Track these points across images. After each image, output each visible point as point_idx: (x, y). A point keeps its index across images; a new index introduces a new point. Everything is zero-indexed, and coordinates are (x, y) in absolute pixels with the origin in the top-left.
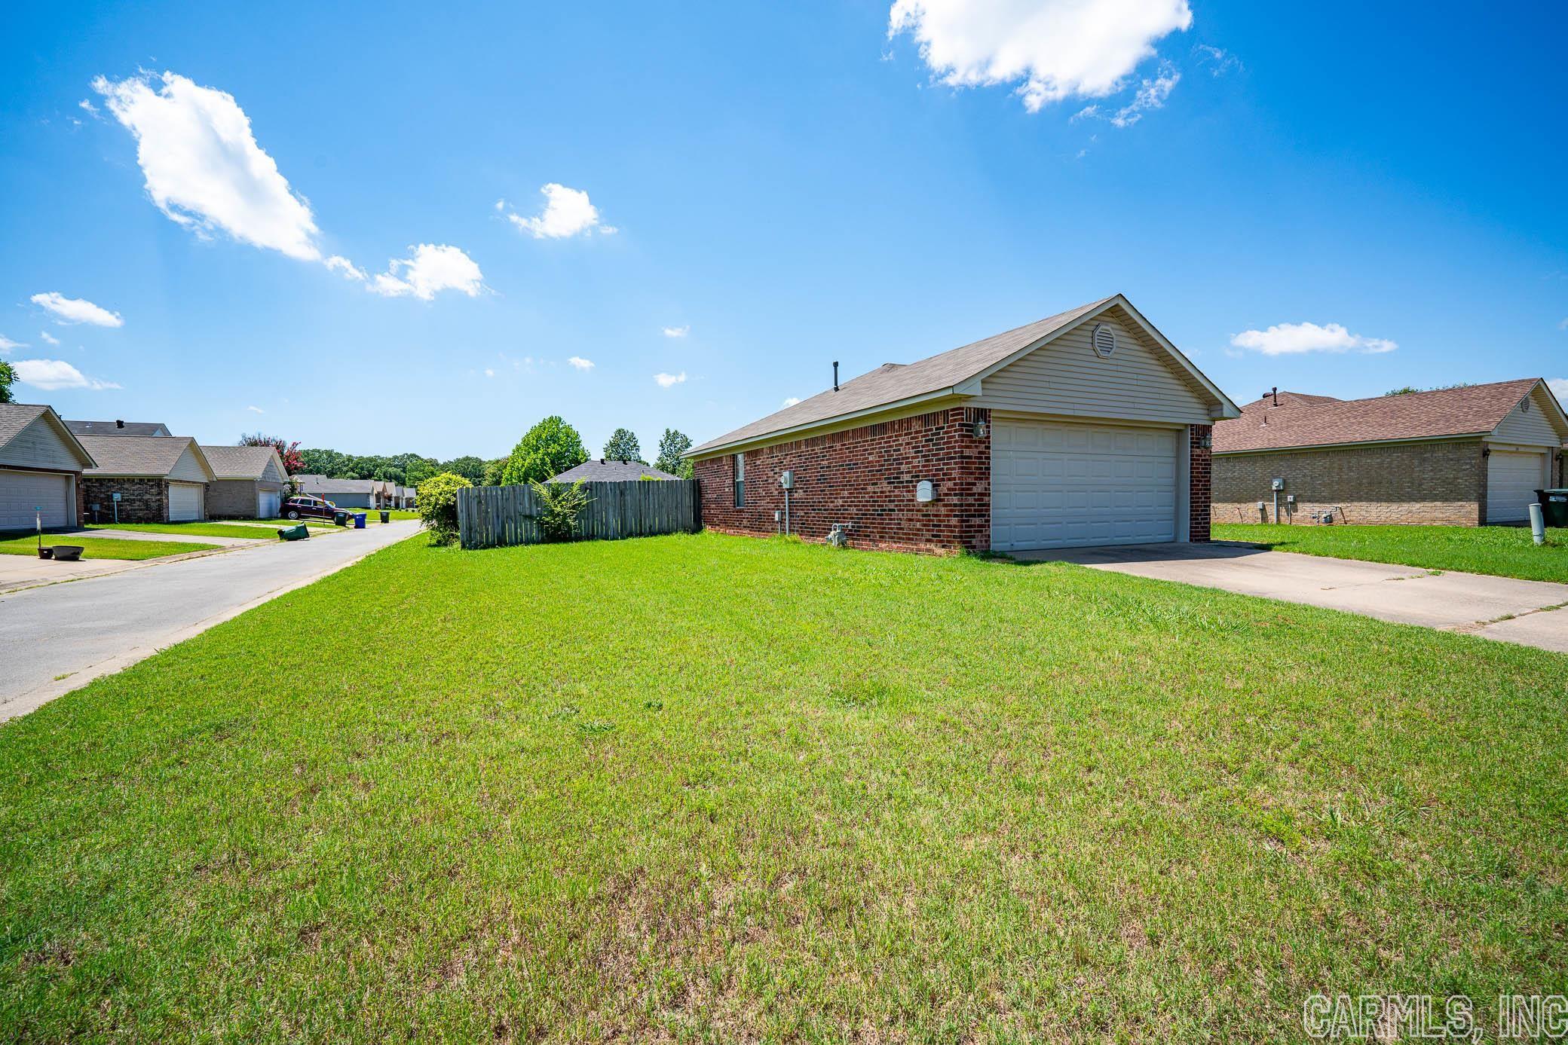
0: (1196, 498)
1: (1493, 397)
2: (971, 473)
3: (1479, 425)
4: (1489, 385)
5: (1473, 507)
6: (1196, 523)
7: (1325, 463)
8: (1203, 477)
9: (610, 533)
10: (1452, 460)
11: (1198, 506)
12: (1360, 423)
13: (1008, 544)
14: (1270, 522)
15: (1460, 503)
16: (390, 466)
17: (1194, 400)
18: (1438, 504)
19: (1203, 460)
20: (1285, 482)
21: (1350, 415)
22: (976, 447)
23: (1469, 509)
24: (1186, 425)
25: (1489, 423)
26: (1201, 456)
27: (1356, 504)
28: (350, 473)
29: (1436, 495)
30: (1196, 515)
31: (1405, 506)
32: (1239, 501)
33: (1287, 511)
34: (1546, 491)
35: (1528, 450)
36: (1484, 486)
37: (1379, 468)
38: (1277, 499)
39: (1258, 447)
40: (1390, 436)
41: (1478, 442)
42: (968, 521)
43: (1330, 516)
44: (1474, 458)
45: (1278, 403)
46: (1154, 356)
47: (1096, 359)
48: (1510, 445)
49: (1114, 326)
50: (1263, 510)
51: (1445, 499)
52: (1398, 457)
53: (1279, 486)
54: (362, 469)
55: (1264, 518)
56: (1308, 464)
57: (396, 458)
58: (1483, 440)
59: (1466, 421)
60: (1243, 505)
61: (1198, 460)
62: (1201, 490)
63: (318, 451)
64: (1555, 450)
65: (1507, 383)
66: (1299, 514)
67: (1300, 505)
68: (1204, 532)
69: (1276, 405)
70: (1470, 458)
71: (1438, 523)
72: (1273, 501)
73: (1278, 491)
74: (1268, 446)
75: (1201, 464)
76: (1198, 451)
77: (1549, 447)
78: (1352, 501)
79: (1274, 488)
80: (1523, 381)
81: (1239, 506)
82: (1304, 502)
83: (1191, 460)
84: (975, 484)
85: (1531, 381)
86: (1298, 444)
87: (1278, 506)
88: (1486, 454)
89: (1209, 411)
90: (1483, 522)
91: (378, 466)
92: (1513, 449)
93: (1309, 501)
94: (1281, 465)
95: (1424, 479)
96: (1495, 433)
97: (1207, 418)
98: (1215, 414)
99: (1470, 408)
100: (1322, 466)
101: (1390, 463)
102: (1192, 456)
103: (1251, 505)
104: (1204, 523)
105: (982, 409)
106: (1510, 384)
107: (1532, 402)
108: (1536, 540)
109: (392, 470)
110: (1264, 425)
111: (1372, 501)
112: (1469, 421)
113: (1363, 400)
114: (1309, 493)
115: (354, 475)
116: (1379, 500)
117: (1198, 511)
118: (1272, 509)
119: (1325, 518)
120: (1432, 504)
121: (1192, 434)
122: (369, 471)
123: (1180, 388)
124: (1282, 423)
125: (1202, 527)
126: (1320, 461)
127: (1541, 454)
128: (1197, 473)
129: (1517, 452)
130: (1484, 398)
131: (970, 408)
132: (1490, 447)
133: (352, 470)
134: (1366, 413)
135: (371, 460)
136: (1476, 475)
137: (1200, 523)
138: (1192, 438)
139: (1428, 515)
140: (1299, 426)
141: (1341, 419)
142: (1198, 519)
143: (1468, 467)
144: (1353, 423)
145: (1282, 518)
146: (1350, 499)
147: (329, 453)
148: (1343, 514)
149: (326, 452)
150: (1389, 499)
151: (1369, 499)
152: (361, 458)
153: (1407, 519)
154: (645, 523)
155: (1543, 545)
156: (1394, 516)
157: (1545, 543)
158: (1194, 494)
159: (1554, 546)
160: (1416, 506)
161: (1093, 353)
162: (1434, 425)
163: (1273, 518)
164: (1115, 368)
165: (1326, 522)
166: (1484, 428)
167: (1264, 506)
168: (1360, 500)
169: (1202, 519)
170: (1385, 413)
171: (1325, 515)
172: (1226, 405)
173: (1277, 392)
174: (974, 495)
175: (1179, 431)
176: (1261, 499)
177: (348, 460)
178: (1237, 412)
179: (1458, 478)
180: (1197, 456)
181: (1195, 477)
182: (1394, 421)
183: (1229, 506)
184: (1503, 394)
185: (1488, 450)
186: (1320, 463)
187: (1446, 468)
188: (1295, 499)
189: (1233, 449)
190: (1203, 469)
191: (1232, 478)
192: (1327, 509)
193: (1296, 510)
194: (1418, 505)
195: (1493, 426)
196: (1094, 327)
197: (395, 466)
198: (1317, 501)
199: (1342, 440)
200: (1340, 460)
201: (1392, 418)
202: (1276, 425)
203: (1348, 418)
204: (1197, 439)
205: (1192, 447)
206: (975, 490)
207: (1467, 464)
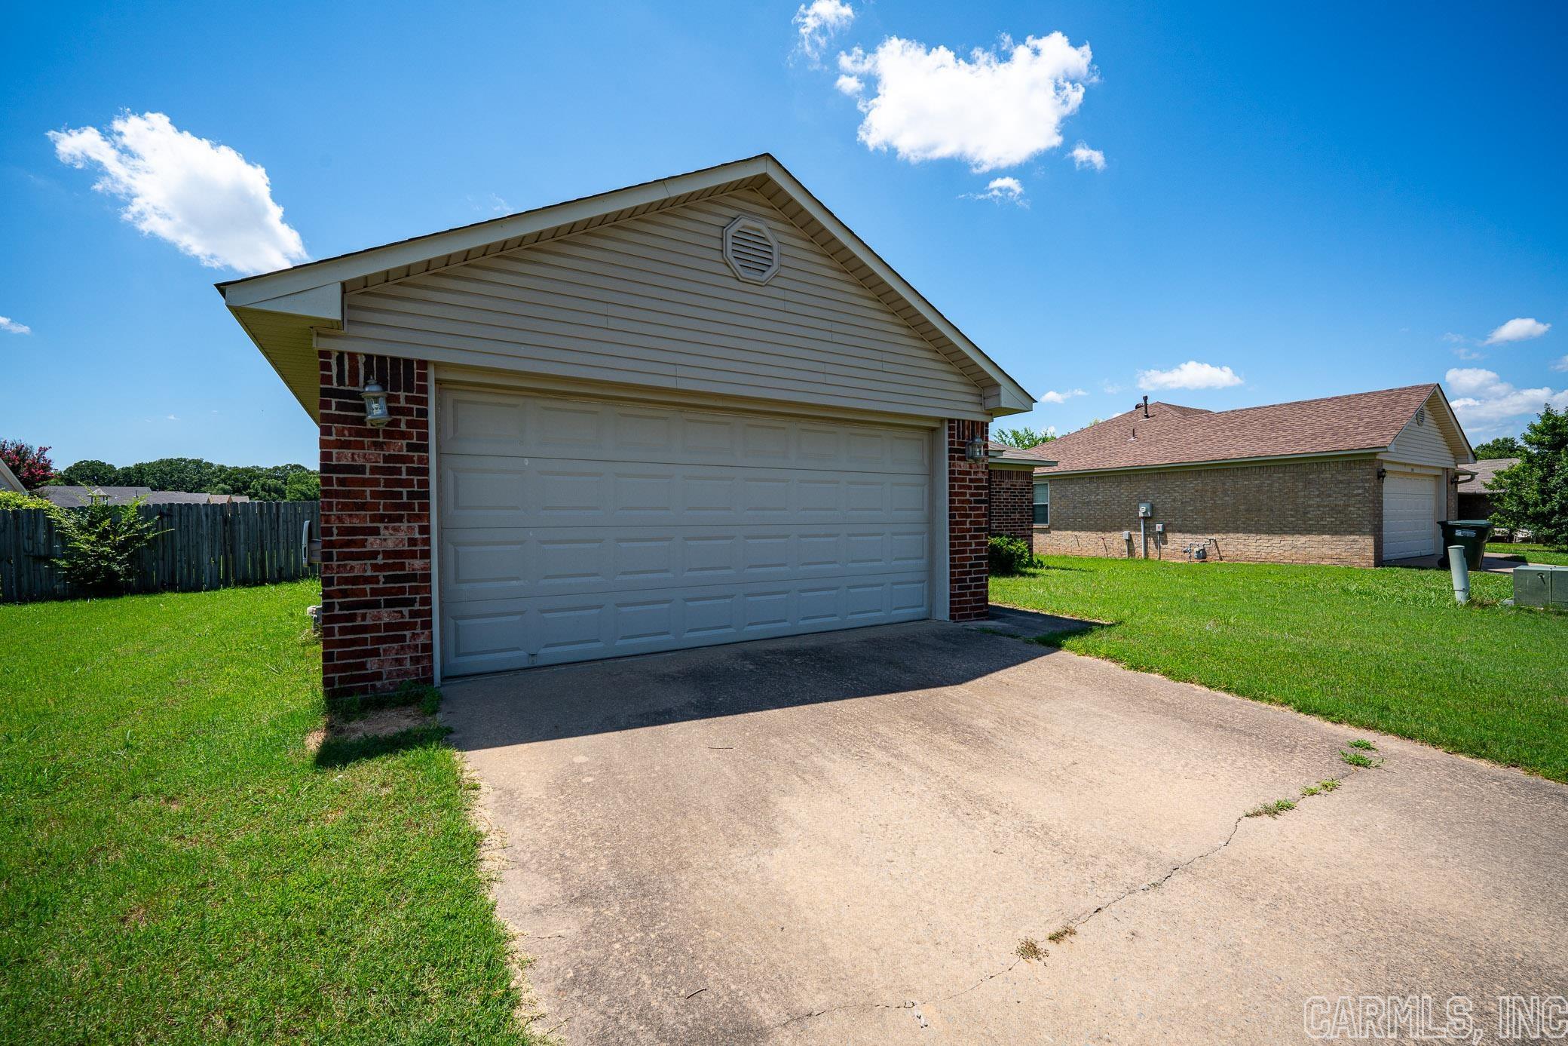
0: (960, 544)
1: (1385, 406)
2: (363, 507)
3: (1372, 439)
4: (1379, 392)
5: (1367, 542)
6: (960, 588)
7: (1197, 485)
8: (971, 509)
9: (205, 578)
10: (1341, 482)
11: (964, 559)
12: (1236, 436)
13: (522, 653)
14: (1136, 557)
15: (1352, 537)
16: (269, 477)
17: (955, 378)
18: (1326, 537)
19: (971, 480)
20: (1152, 507)
21: (1225, 427)
22: (378, 445)
23: (1362, 544)
24: (942, 420)
25: (1384, 436)
26: (969, 473)
27: (1232, 535)
28: (221, 485)
29: (1324, 526)
30: (961, 573)
31: (1289, 539)
32: (1104, 530)
33: (1156, 543)
34: (1451, 522)
35: (1423, 471)
36: (1378, 515)
37: (1258, 492)
38: (1145, 527)
39: (1123, 464)
40: (1269, 453)
41: (1373, 461)
42: (352, 618)
43: (1204, 550)
44: (1367, 481)
45: (1150, 415)
46: (870, 294)
47: (733, 284)
48: (1405, 464)
49: (773, 224)
50: (1129, 541)
51: (1334, 531)
52: (1280, 478)
53: (1146, 512)
54: (236, 480)
55: (1131, 551)
56: (1178, 486)
57: (276, 469)
58: (1377, 457)
59: (1357, 434)
60: (1108, 535)
61: (964, 480)
62: (969, 530)
63: (185, 460)
64: (1450, 472)
65: (1400, 389)
66: (1168, 548)
67: (1170, 536)
68: (976, 601)
69: (1147, 417)
70: (1362, 481)
71: (1326, 562)
72: (1140, 530)
73: (1145, 518)
74: (1133, 464)
75: (970, 488)
76: (963, 466)
77: (1443, 468)
78: (1228, 532)
79: (1141, 515)
80: (1418, 387)
81: (1103, 535)
82: (1174, 531)
83: (951, 480)
84: (375, 532)
85: (1426, 387)
86: (1166, 462)
87: (1146, 536)
88: (1381, 475)
89: (982, 398)
90: (1380, 562)
91: (255, 478)
92: (1408, 469)
93: (1180, 532)
94: (1149, 487)
95: (1310, 506)
96: (1391, 449)
97: (979, 409)
98: (991, 404)
99: (1360, 419)
100: (1193, 488)
101: (1271, 485)
102: (951, 472)
103: (1117, 534)
104: (976, 587)
105: (395, 361)
106: (1403, 391)
107: (1427, 414)
108: (1459, 596)
109: (271, 482)
110: (1132, 439)
111: (1251, 532)
112: (1361, 434)
113: (1241, 411)
114: (1179, 522)
115: (227, 487)
116: (1258, 532)
117: (964, 566)
118: (1139, 539)
119: (1198, 552)
120: (1320, 538)
121: (951, 436)
122: (244, 483)
123: (925, 354)
124: (1151, 436)
125: (973, 594)
126: (1191, 483)
127: (1436, 476)
128: (960, 502)
129: (1412, 474)
130: (1375, 407)
131: (353, 356)
132: (1386, 467)
133: (224, 481)
134: (1243, 425)
135: (247, 470)
136: (1370, 502)
137: (969, 587)
138: (951, 443)
139: (1315, 552)
140: (1169, 440)
141: (1216, 432)
142: (964, 580)
143: (1360, 491)
144: (1229, 437)
145: (1151, 552)
146: (1226, 529)
147: (198, 463)
148: (1217, 548)
149: (194, 461)
150: (1270, 531)
151: (1247, 530)
152: (236, 469)
153: (1291, 555)
154: (271, 564)
155: (1468, 605)
156: (1276, 552)
157: (1471, 602)
158: (957, 537)
159: (1483, 606)
160: (1301, 540)
161: (726, 271)
162: (1319, 439)
163: (1140, 551)
164: (780, 305)
165: (1198, 558)
166: (1379, 443)
167: (1130, 536)
168: (1236, 530)
169: (972, 580)
170: (1264, 425)
171: (1197, 549)
172: (1005, 389)
173: (1149, 402)
174: (374, 555)
175: (933, 430)
176: (1127, 528)
177: (220, 471)
178: (1026, 401)
179: (1348, 506)
180: (960, 473)
181: (956, 509)
182: (1274, 434)
183: (1093, 535)
184: (1396, 402)
185: (1384, 471)
186: (1193, 484)
187: (1335, 492)
188: (1164, 528)
189: (1095, 467)
190: (972, 495)
191: (1095, 502)
192: (1199, 541)
193: (1165, 543)
194: (1303, 539)
195: (1389, 440)
196: (727, 221)
197: (276, 478)
198: (1189, 532)
199: (1216, 457)
200: (1213, 481)
201: (1272, 430)
202: (1144, 439)
203: (1223, 431)
204: (960, 444)
205: (951, 458)
206: (373, 543)
207: (1359, 488)
